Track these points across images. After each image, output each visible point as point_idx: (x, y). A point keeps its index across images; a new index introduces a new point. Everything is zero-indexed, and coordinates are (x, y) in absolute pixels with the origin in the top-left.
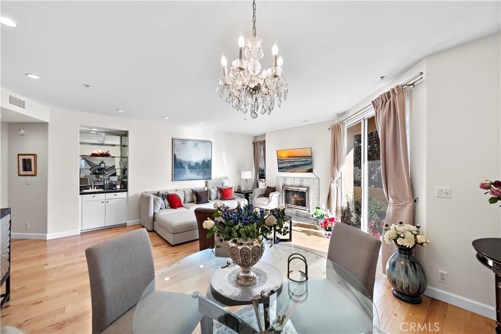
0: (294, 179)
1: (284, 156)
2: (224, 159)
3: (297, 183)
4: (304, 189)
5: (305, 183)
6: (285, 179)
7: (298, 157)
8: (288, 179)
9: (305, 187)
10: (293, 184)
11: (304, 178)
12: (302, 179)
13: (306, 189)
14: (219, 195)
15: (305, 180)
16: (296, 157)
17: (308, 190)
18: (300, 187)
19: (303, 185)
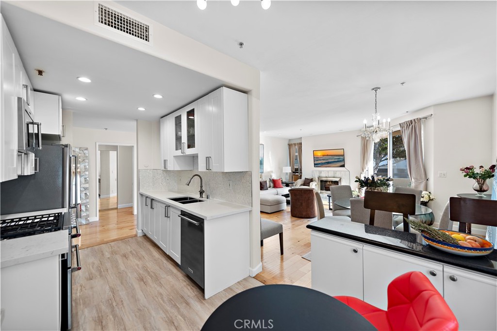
0: (328, 173)
1: (319, 155)
2: (270, 158)
3: (331, 174)
4: (337, 179)
5: (338, 175)
6: (320, 172)
7: (332, 155)
8: (323, 172)
10: (327, 176)
11: (337, 171)
12: (335, 172)
13: (339, 179)
14: (272, 185)
15: (338, 173)
16: (330, 155)
17: (340, 180)
18: (334, 177)
19: (336, 176)
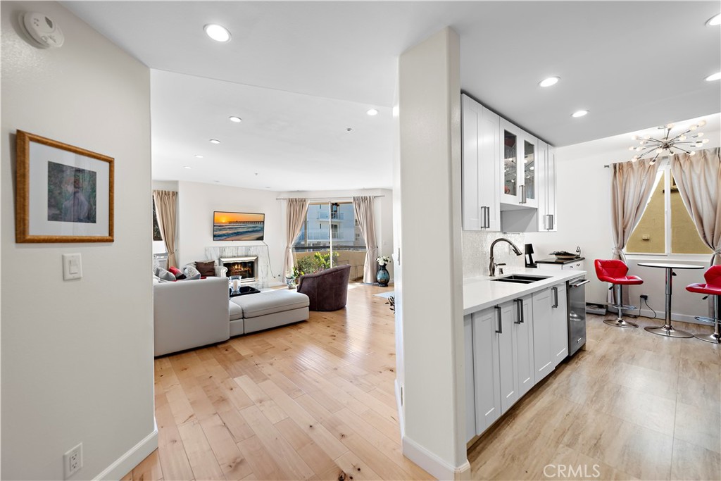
0: (236, 250)
1: (224, 221)
3: (241, 252)
4: (252, 259)
5: (252, 252)
6: (223, 249)
7: (244, 222)
8: (227, 250)
9: (253, 256)
10: (236, 255)
11: (250, 247)
12: (248, 248)
13: (254, 258)
15: (252, 249)
16: (241, 222)
17: (257, 259)
18: (247, 256)
19: (249, 254)
